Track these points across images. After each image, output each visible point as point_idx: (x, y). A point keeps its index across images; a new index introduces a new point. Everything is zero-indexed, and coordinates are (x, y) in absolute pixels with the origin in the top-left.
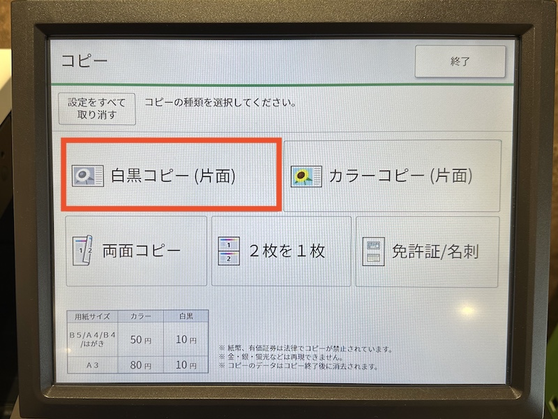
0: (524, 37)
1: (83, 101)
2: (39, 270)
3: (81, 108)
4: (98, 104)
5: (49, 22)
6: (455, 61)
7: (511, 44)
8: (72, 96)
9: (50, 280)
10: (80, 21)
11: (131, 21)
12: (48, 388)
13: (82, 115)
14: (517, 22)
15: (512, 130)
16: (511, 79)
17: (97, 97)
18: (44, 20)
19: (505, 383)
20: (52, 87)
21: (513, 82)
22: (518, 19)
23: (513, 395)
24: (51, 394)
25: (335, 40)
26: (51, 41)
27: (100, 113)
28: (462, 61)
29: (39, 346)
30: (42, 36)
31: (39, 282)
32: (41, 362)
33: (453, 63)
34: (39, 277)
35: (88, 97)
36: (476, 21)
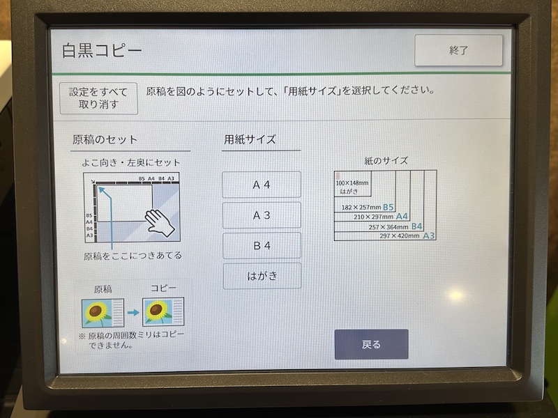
0: (521, 26)
1: (84, 91)
2: (42, 261)
3: (83, 98)
4: (99, 93)
5: (50, 12)
6: (453, 50)
7: (508, 33)
8: (73, 86)
9: (52, 270)
10: (81, 11)
11: (132, 10)
12: (53, 379)
13: (83, 104)
14: (514, 12)
15: (510, 117)
16: (508, 67)
17: (98, 87)
18: (45, 10)
19: (505, 365)
20: (53, 77)
21: (510, 71)
22: (515, 8)
23: (514, 377)
24: (56, 385)
25: (336, 30)
26: (52, 30)
27: (102, 102)
28: (461, 50)
29: (42, 338)
30: (43, 25)
31: (42, 273)
32: (45, 353)
33: (451, 52)
34: (42, 267)
35: (90, 86)
36: (474, 10)
